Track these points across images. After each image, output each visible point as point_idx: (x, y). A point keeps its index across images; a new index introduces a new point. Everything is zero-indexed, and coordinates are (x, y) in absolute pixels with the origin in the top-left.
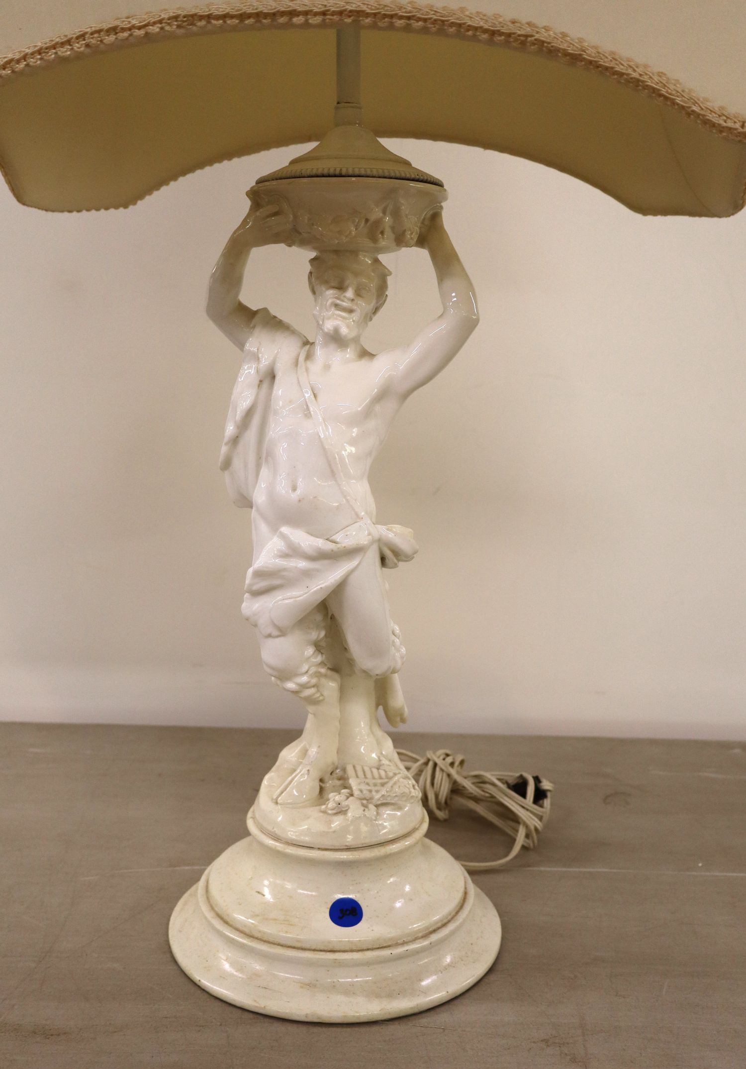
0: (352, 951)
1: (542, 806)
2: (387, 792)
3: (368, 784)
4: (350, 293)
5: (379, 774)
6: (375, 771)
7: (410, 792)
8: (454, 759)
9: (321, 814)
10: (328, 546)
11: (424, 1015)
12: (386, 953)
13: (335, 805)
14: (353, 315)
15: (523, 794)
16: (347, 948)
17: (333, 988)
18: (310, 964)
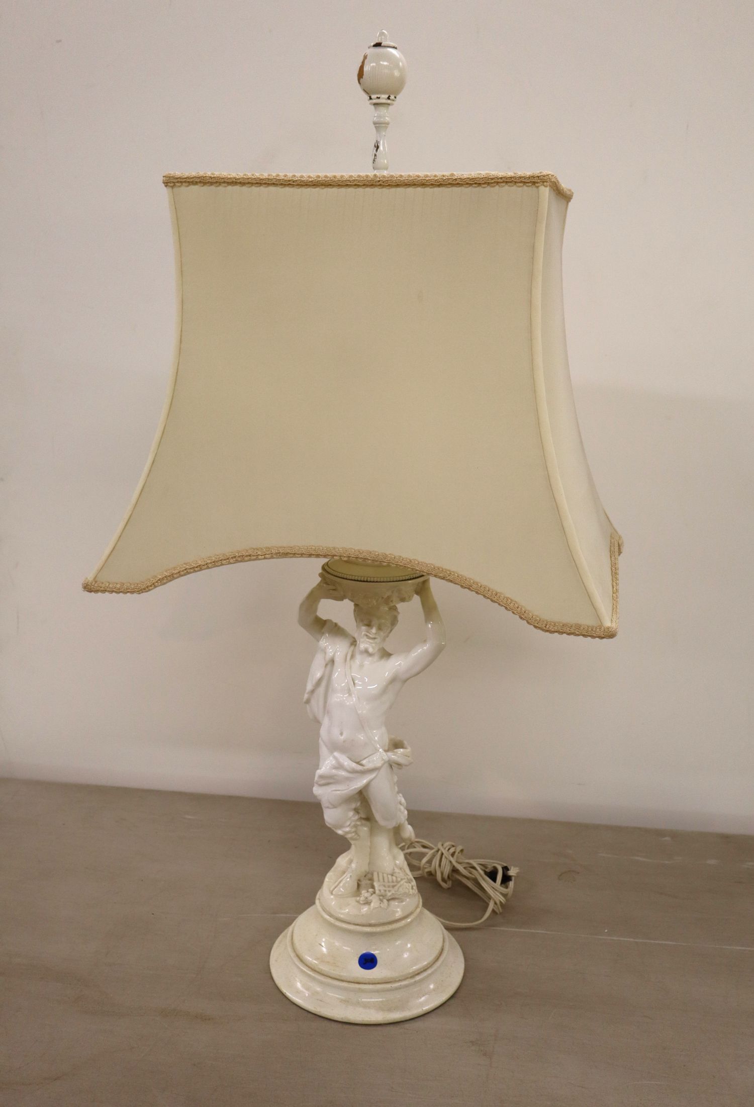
0: (369, 984)
1: (507, 887)
2: (395, 891)
3: (384, 886)
4: (374, 630)
5: (392, 879)
6: (390, 876)
7: (409, 892)
8: (455, 849)
9: (357, 903)
10: (359, 768)
11: (408, 1022)
12: (388, 986)
13: (364, 899)
14: (376, 640)
15: (494, 880)
16: (367, 982)
17: (358, 1004)
18: (345, 989)
